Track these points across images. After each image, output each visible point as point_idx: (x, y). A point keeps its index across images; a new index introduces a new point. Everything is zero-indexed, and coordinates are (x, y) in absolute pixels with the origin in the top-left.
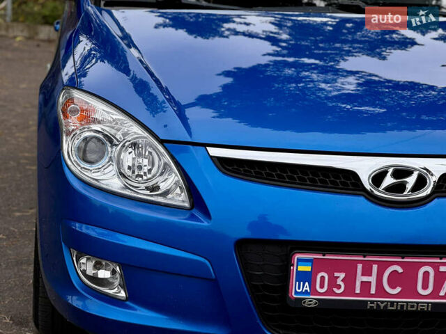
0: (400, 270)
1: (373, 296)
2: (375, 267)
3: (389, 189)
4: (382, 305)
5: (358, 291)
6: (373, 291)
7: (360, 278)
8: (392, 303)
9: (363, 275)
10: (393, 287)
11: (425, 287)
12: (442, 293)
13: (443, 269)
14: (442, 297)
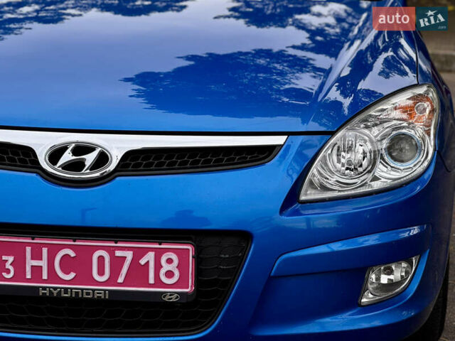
0: (72, 254)
1: (45, 281)
2: (45, 251)
4: (55, 292)
5: (29, 276)
6: (45, 276)
7: (30, 263)
8: (66, 290)
9: (33, 258)
10: (68, 273)
11: (101, 273)
12: (120, 280)
13: (118, 253)
14: (120, 285)
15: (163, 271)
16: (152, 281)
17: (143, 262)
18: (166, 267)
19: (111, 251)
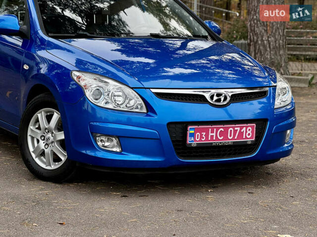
0: (223, 130)
1: (214, 140)
2: (215, 130)
3: (216, 101)
4: (217, 144)
5: (209, 139)
6: (214, 139)
8: (220, 143)
9: (211, 133)
10: (220, 137)
11: (230, 136)
12: (236, 138)
13: (236, 129)
14: (236, 139)
15: (247, 134)
16: (244, 137)
17: (242, 131)
18: (248, 132)
19: (233, 128)
